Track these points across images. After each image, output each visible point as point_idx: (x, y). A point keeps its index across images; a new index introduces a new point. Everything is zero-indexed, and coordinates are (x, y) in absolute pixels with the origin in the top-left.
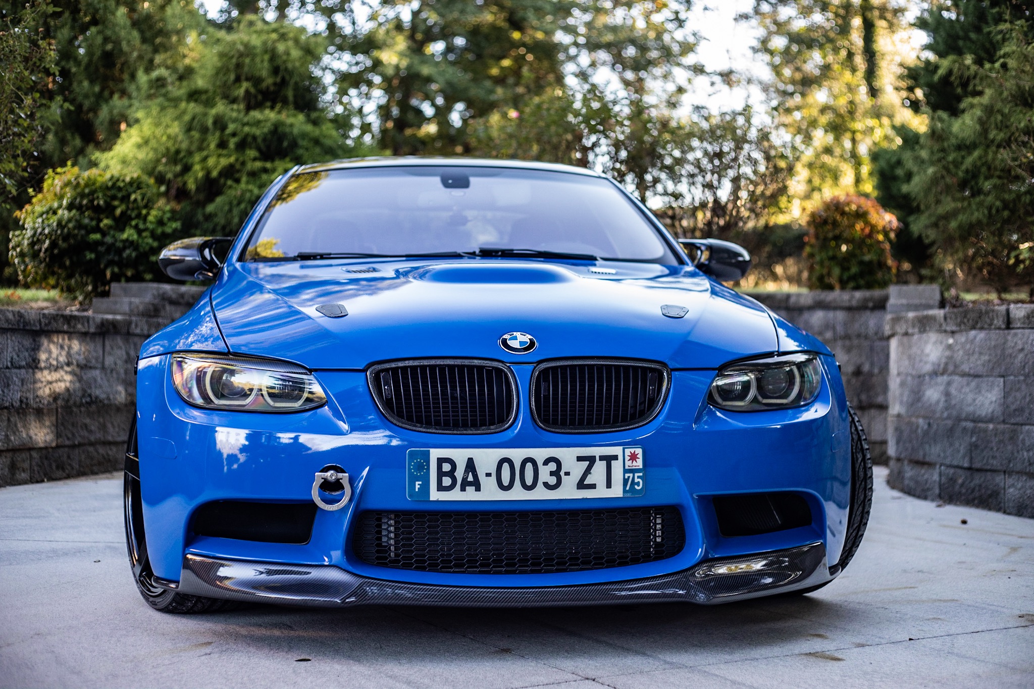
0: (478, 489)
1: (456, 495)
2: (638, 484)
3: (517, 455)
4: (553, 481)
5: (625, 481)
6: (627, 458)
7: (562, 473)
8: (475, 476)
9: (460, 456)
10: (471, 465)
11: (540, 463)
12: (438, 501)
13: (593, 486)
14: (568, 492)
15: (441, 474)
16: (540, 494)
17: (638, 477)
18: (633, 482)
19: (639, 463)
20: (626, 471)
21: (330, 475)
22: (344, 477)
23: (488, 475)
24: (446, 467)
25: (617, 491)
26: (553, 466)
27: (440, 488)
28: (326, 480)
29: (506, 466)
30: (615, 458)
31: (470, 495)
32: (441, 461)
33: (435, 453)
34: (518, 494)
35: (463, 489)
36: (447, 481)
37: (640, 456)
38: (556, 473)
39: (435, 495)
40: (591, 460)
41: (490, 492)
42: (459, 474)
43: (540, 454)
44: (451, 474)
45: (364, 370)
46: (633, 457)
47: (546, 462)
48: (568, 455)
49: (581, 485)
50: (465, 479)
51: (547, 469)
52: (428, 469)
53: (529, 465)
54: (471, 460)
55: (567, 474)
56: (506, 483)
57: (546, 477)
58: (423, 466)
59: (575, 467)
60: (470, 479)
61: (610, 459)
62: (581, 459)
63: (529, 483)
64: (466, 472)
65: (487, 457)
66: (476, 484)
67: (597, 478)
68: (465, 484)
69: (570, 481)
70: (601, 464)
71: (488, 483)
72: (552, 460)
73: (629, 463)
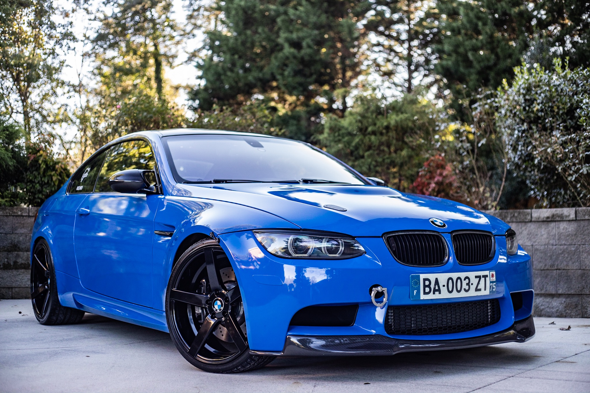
0: (440, 293)
1: (431, 296)
3: (455, 276)
4: (467, 288)
5: (490, 286)
6: (491, 276)
7: (470, 284)
8: (439, 287)
9: (432, 277)
10: (437, 282)
11: (463, 279)
12: (424, 300)
13: (480, 290)
14: (472, 293)
15: (425, 286)
16: (463, 294)
17: (494, 285)
18: (493, 288)
19: (494, 279)
20: (491, 282)
21: (379, 289)
22: (385, 289)
23: (444, 286)
24: (427, 283)
25: (487, 292)
27: (425, 293)
28: (378, 292)
29: (450, 281)
30: (487, 276)
31: (437, 296)
32: (425, 280)
33: (422, 276)
34: (455, 295)
35: (434, 293)
36: (427, 290)
37: (495, 275)
38: (468, 284)
39: (423, 297)
40: (479, 277)
41: (444, 295)
42: (432, 286)
43: (463, 275)
44: (429, 286)
45: (382, 237)
46: (493, 276)
47: (465, 280)
48: (472, 275)
49: (477, 290)
50: (434, 288)
51: (465, 283)
52: (420, 284)
53: (459, 281)
54: (437, 279)
55: (472, 284)
56: (450, 289)
57: (465, 286)
58: (418, 283)
59: (475, 281)
60: (437, 288)
61: (485, 277)
62: (476, 277)
63: (459, 289)
64: (435, 285)
65: (443, 278)
66: (439, 291)
67: (481, 286)
68: (435, 290)
69: (473, 288)
70: (483, 279)
71: (444, 290)
72: (467, 278)
73: (491, 278)
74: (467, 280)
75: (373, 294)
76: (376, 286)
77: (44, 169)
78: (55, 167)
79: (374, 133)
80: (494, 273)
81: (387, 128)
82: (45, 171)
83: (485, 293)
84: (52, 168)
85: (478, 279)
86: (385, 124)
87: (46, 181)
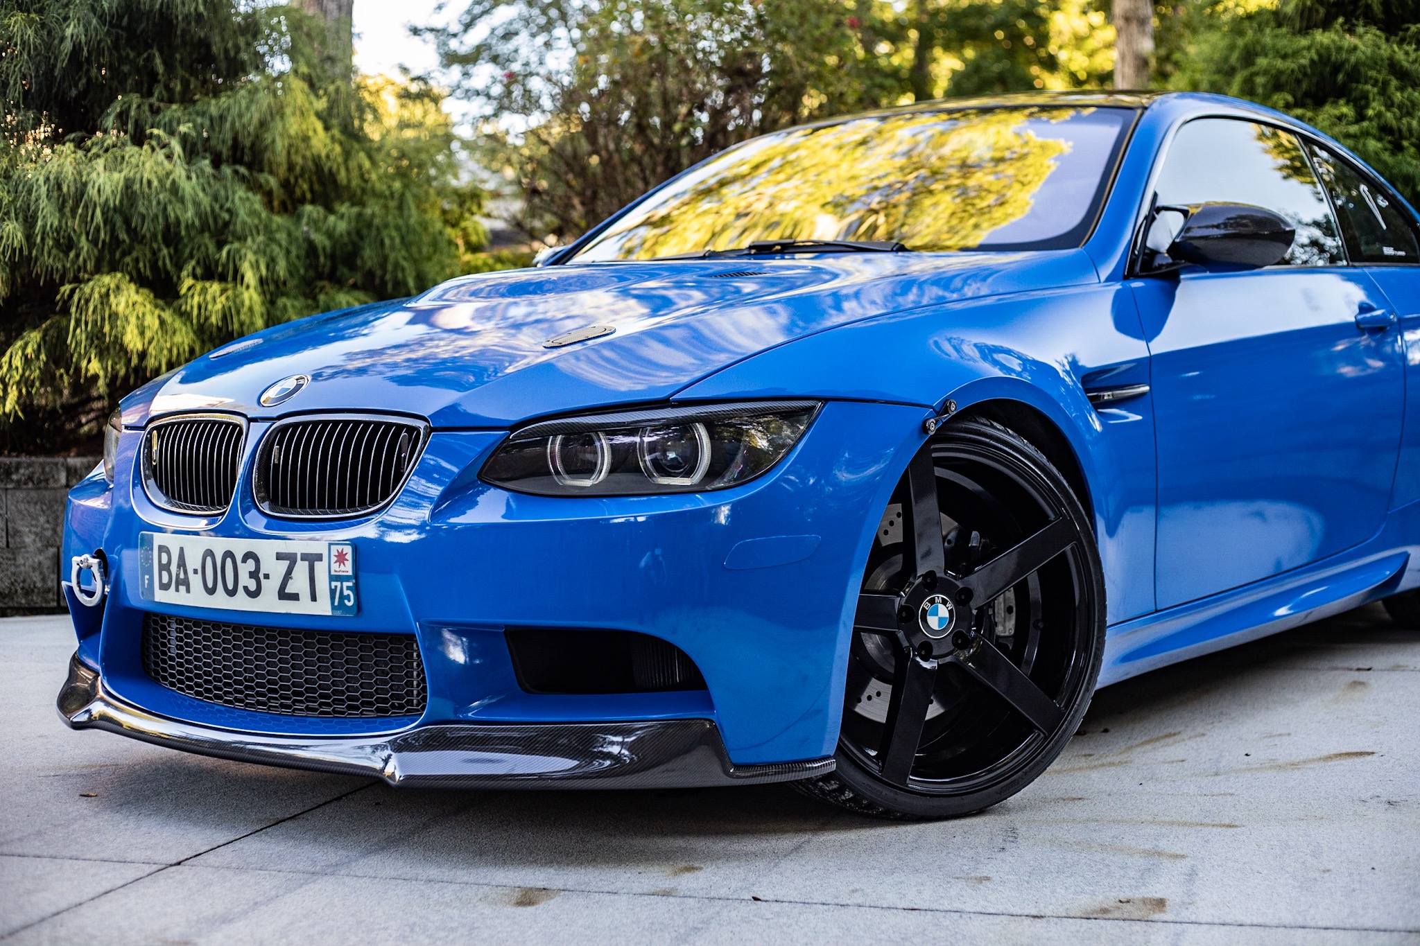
0: (188, 591)
1: (174, 597)
2: (348, 598)
4: (252, 586)
5: (332, 592)
6: (334, 559)
7: (261, 576)
8: (186, 572)
9: (174, 543)
10: (182, 558)
11: (239, 559)
12: (160, 604)
13: (296, 597)
14: (269, 603)
15: (162, 567)
16: (241, 603)
17: (348, 588)
18: (342, 597)
19: (348, 568)
20: (332, 578)
24: (166, 559)
25: (323, 607)
26: (251, 564)
27: (161, 585)
29: (208, 560)
30: (319, 557)
31: (183, 598)
32: (161, 550)
33: (158, 540)
34: (220, 601)
35: (177, 590)
36: (165, 577)
37: (349, 557)
38: (254, 575)
39: (161, 596)
40: (291, 559)
41: (198, 597)
42: (174, 568)
43: (239, 546)
44: (168, 568)
46: (341, 558)
47: (244, 560)
48: (266, 549)
49: (285, 595)
50: (178, 575)
51: (246, 568)
52: (152, 559)
53: (229, 561)
54: (182, 549)
55: (267, 576)
56: (210, 585)
57: (245, 580)
58: (149, 556)
60: (182, 576)
61: (310, 558)
62: (280, 557)
63: (231, 586)
64: (179, 567)
65: (194, 549)
66: (186, 583)
67: (299, 583)
68: (179, 582)
69: (271, 587)
70: (301, 568)
71: (195, 581)
72: (249, 555)
73: (335, 567)
74: (251, 563)
85: (287, 563)
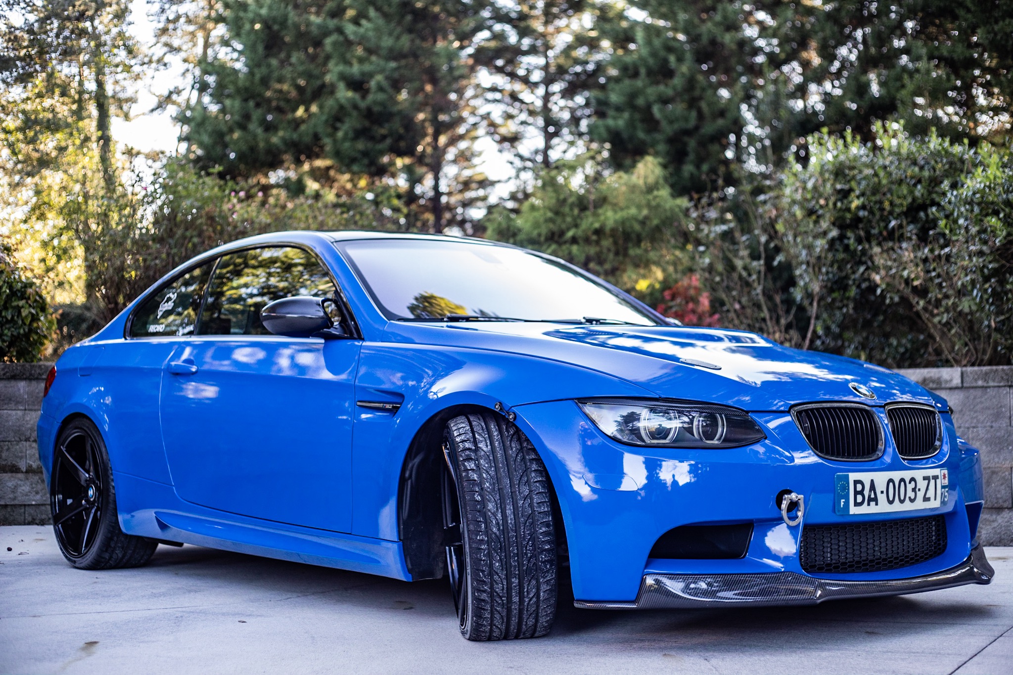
0: (877, 504)
1: (864, 510)
3: (896, 475)
4: (912, 495)
5: (942, 494)
6: (942, 477)
7: (917, 490)
8: (875, 494)
9: (866, 477)
10: (873, 487)
11: (907, 482)
12: (854, 515)
13: (929, 499)
14: (919, 505)
15: (856, 493)
16: (907, 506)
17: (946, 492)
18: (945, 496)
19: (946, 482)
20: (942, 487)
21: (793, 496)
22: (801, 497)
23: (882, 492)
24: (859, 487)
25: (938, 503)
26: (913, 485)
28: (791, 501)
29: (891, 485)
30: (937, 477)
31: (872, 509)
32: (856, 482)
33: (853, 476)
34: (897, 507)
35: (869, 505)
36: (859, 499)
37: (947, 475)
38: (914, 490)
39: (853, 510)
40: (928, 479)
41: (883, 507)
42: (866, 493)
43: (907, 475)
44: (861, 492)
45: (788, 412)
46: (944, 476)
48: (919, 474)
49: (926, 499)
50: (869, 496)
51: (910, 487)
52: (849, 489)
53: (902, 483)
54: (872, 481)
55: (919, 490)
56: (891, 499)
57: (910, 494)
58: (846, 488)
59: (922, 484)
60: (873, 496)
61: (935, 478)
63: (902, 498)
64: (870, 491)
65: (881, 478)
66: (876, 500)
67: (931, 493)
68: (870, 500)
69: (920, 495)
70: (932, 482)
71: (882, 498)
72: (913, 479)
73: (943, 481)
75: (784, 505)
76: (789, 492)
77: (8, 296)
78: (25, 292)
79: (574, 240)
80: (946, 472)
81: (599, 232)
82: (9, 298)
83: (935, 504)
84: (19, 294)
85: (927, 482)
86: (597, 225)
87: (9, 317)
